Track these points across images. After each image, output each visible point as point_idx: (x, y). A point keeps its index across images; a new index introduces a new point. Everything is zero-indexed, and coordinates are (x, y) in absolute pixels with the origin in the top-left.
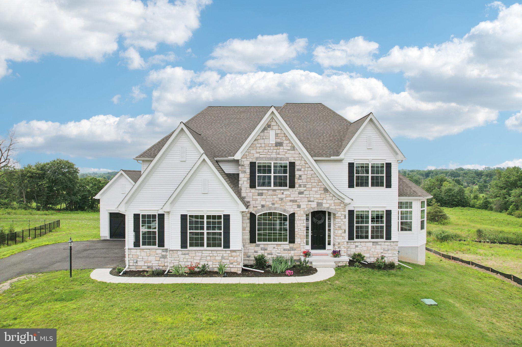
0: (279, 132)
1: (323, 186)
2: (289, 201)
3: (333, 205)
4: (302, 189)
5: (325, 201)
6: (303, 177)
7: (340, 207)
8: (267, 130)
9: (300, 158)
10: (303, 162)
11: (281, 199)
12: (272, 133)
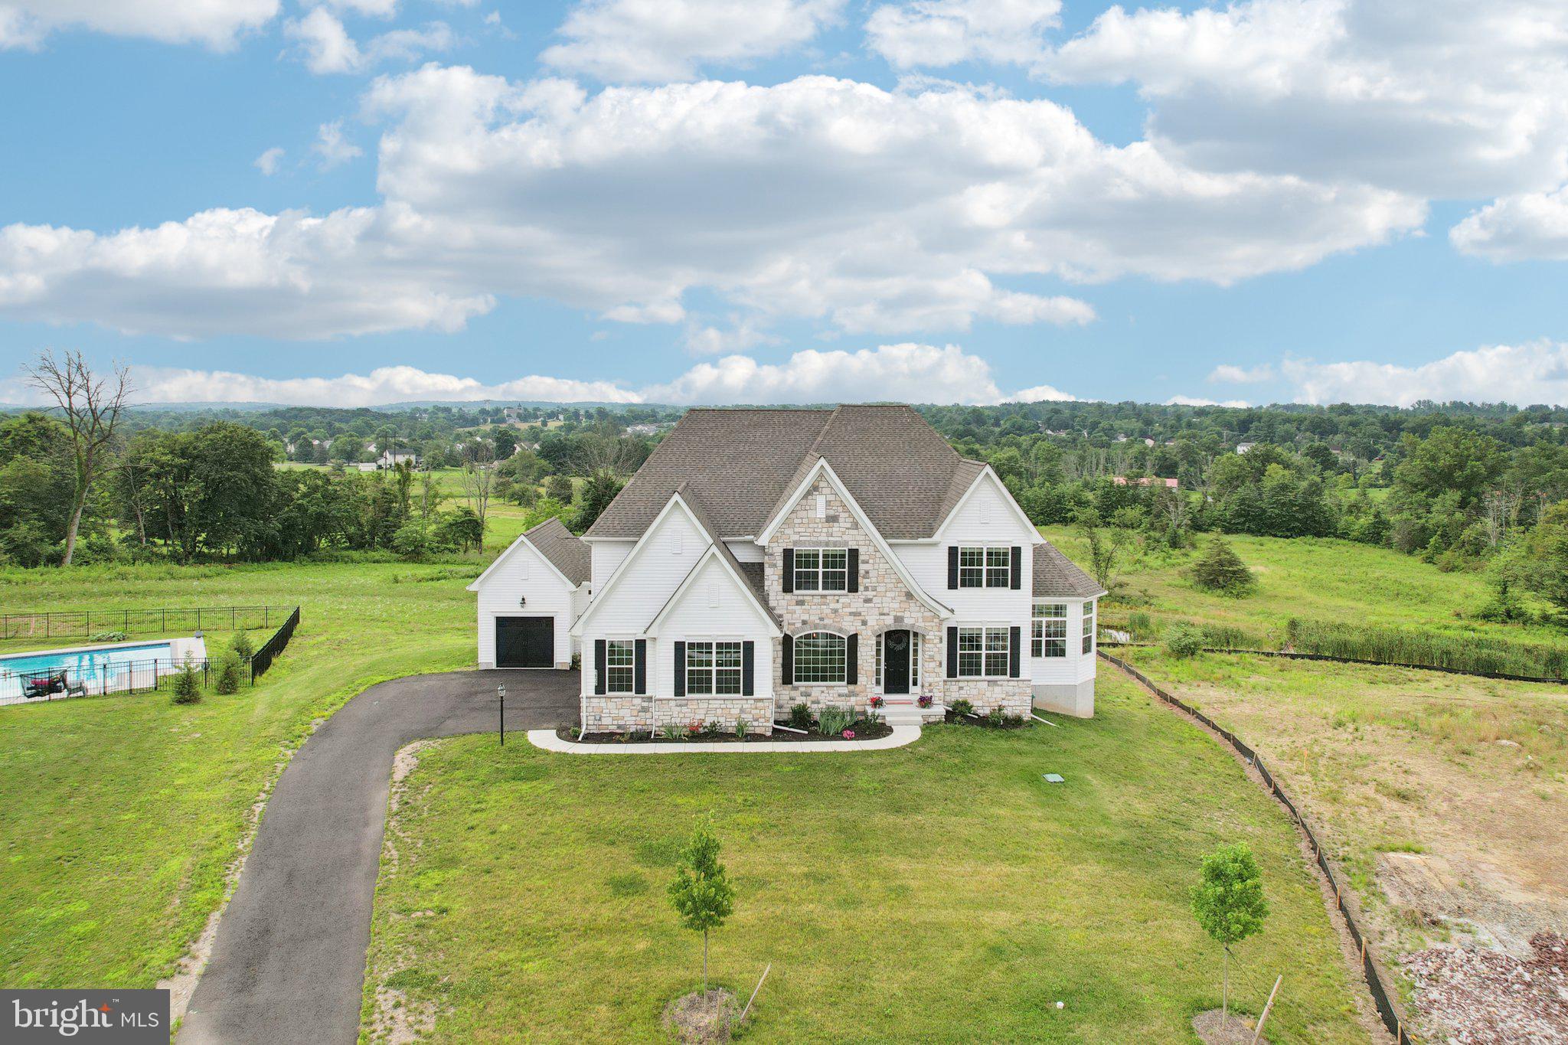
0: (831, 498)
1: (906, 590)
2: (848, 613)
3: (920, 620)
4: (870, 594)
5: (907, 614)
6: (871, 575)
7: (934, 624)
8: (812, 495)
9: (867, 542)
10: (871, 549)
11: (835, 611)
12: (820, 501)
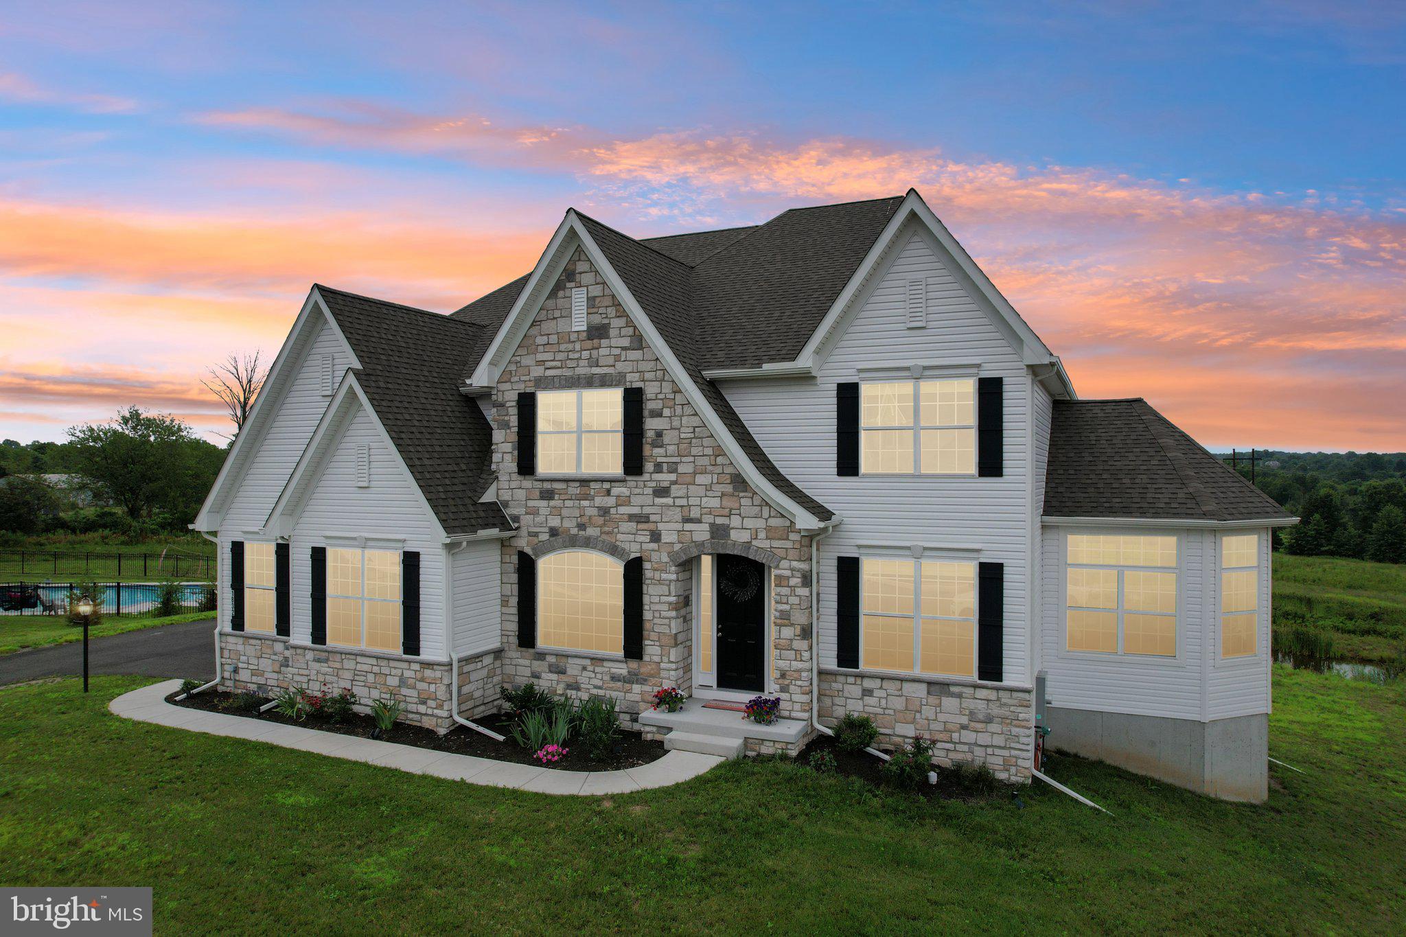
0: (596, 291)
1: (729, 470)
2: (625, 517)
3: (762, 535)
4: (665, 478)
5: (735, 521)
6: (666, 439)
8: (564, 288)
9: (660, 373)
10: (667, 388)
11: (604, 511)
12: (579, 298)
